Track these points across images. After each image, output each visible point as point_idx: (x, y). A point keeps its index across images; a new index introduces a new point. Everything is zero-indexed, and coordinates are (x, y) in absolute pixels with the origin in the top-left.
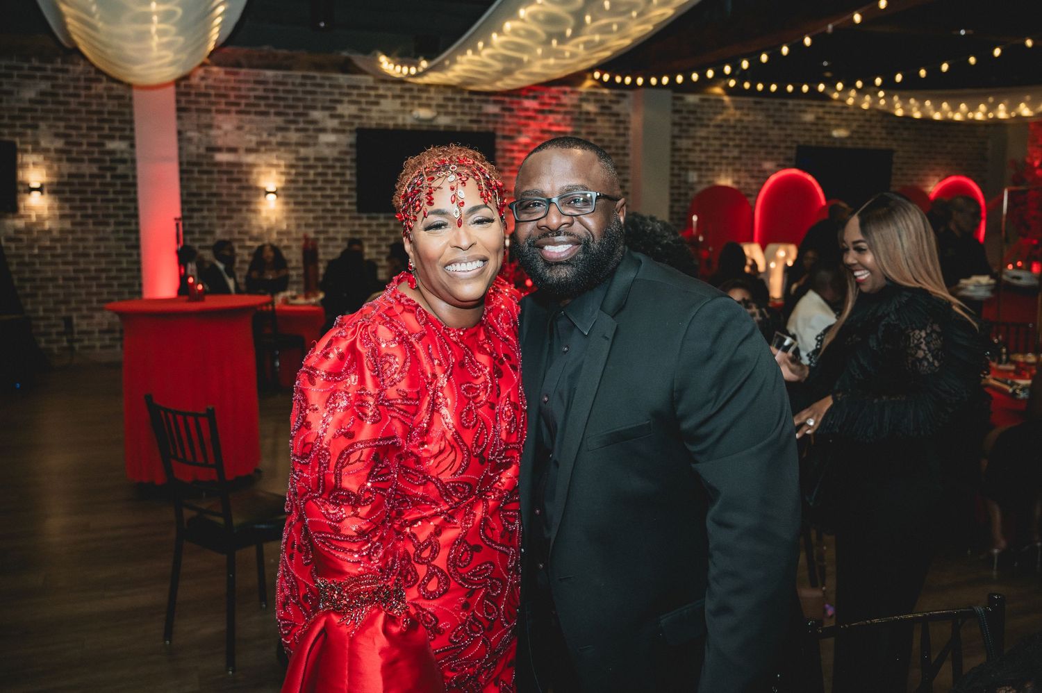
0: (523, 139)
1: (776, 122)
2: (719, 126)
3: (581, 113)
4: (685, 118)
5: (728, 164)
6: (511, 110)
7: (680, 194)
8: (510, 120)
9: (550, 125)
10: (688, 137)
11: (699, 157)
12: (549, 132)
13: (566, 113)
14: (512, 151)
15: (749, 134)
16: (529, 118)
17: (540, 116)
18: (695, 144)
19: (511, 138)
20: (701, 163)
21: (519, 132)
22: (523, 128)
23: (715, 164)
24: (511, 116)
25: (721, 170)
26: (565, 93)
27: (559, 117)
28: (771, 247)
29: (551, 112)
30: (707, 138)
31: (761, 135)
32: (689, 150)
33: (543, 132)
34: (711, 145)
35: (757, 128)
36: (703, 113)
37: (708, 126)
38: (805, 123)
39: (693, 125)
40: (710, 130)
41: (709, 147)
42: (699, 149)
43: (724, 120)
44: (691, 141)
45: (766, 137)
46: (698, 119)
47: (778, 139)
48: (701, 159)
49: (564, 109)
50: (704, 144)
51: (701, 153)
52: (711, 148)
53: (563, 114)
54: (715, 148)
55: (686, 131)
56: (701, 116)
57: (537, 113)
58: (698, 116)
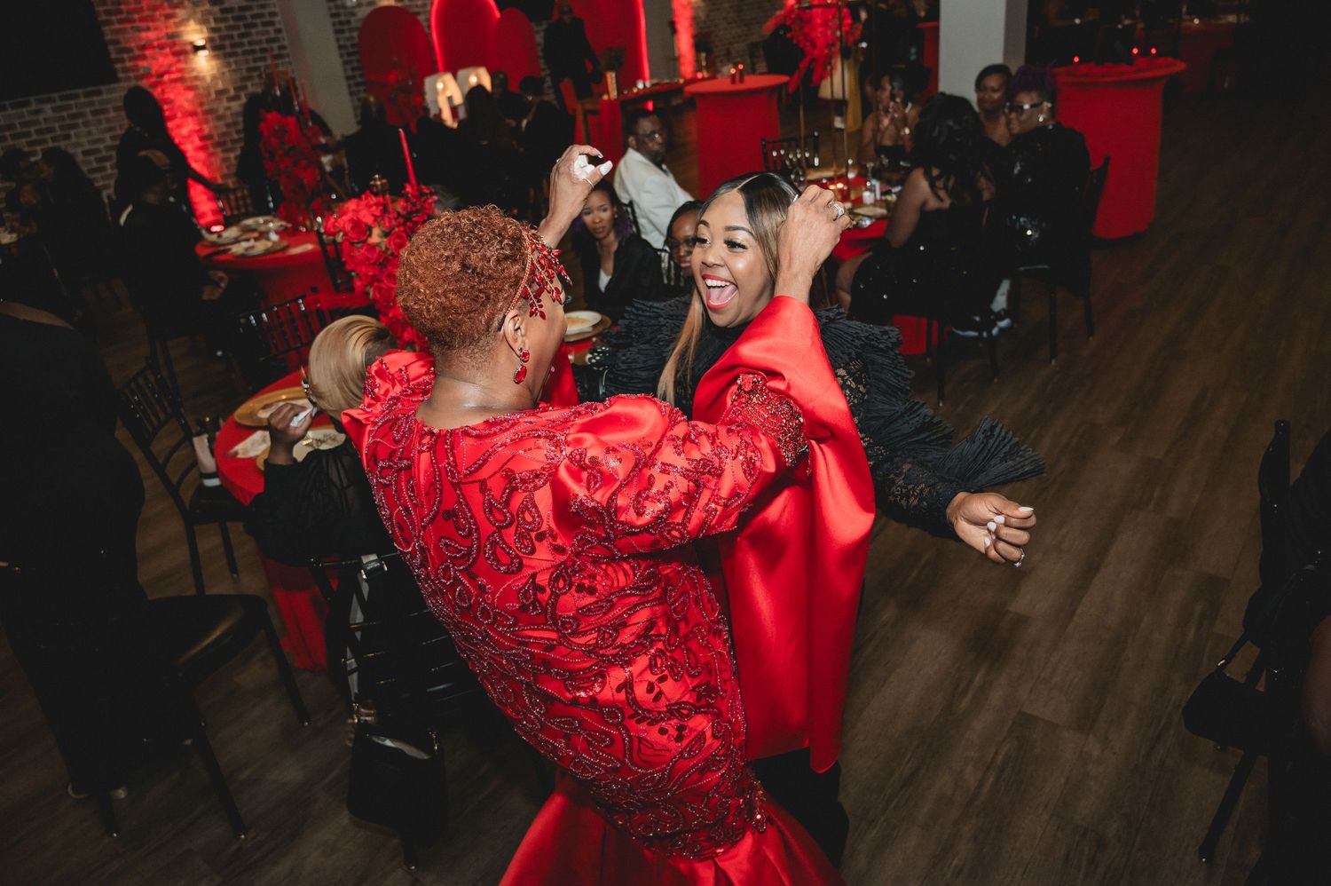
7: (341, 23)
28: (461, 73)
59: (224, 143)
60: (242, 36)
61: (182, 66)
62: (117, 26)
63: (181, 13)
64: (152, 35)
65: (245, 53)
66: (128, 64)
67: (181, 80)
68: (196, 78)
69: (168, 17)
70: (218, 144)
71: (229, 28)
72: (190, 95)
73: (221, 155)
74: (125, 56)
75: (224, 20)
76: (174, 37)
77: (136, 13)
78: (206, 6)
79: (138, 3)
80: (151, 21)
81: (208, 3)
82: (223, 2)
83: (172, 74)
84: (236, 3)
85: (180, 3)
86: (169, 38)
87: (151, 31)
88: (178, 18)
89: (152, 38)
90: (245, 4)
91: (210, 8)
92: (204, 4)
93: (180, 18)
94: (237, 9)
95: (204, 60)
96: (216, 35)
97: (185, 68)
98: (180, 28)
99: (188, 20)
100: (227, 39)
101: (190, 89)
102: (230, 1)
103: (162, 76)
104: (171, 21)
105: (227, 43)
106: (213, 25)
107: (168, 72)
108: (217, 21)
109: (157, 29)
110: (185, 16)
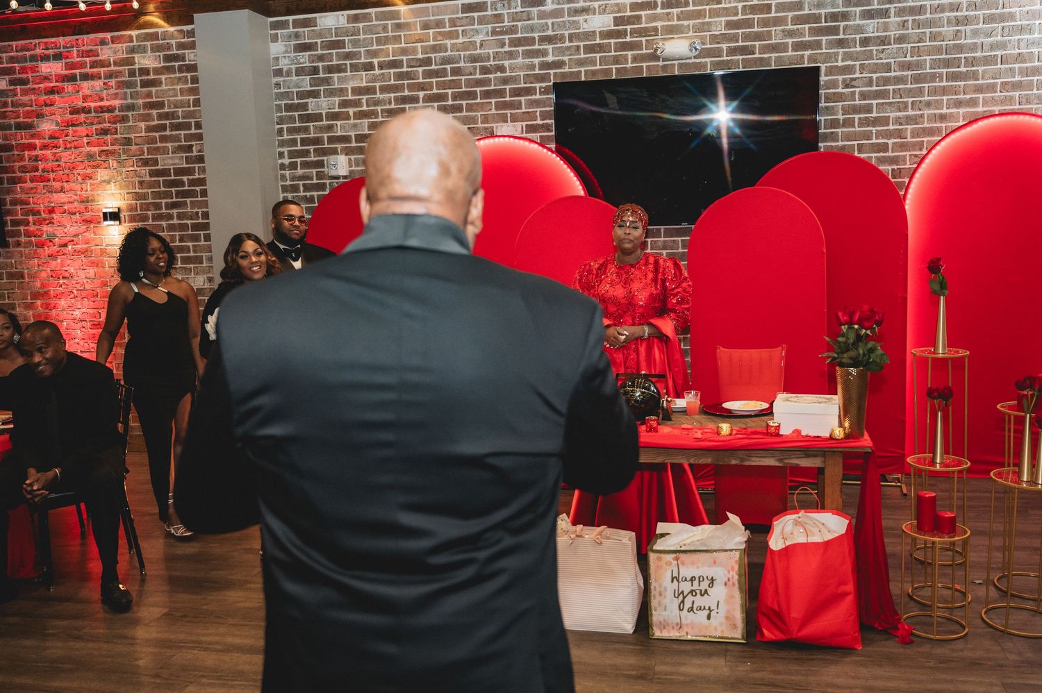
0: (47, 126)
1: (516, 42)
2: (394, 64)
3: (132, 73)
4: (321, 58)
6: (24, 82)
8: (26, 98)
9: (85, 98)
10: (331, 93)
11: (355, 126)
12: (86, 110)
13: (110, 75)
14: (32, 147)
15: (456, 72)
16: (52, 91)
17: (69, 87)
18: (344, 104)
19: (30, 126)
20: (361, 138)
21: (40, 115)
22: (46, 110)
24: (25, 93)
26: (103, 42)
27: (98, 84)
29: (86, 77)
30: (369, 90)
31: (485, 70)
32: (334, 116)
33: (75, 111)
34: (377, 103)
35: (474, 59)
36: (355, 43)
37: (369, 67)
38: (591, 35)
39: (339, 69)
40: (373, 75)
41: (375, 106)
42: (355, 113)
43: (404, 51)
44: (337, 99)
45: (499, 74)
46: (348, 56)
47: (527, 75)
48: (359, 131)
49: (106, 69)
50: (364, 101)
51: (360, 119)
52: (379, 108)
53: (105, 79)
54: (388, 107)
55: (326, 81)
56: (355, 50)
57: (63, 81)
58: (347, 50)
60: (174, 205)
61: (89, 235)
62: (29, 185)
63: (102, 174)
64: (63, 197)
65: (172, 228)
66: (32, 228)
67: (85, 252)
68: (103, 252)
69: (88, 177)
71: (158, 195)
72: (91, 272)
74: (31, 218)
75: (151, 185)
76: (88, 201)
77: (53, 171)
78: (133, 166)
79: (57, 161)
80: (67, 182)
81: (137, 162)
82: (156, 162)
83: (77, 244)
84: (172, 164)
85: (104, 161)
86: (82, 202)
87: (64, 192)
88: (97, 179)
89: (63, 201)
90: (185, 165)
91: (138, 169)
92: (132, 164)
93: (99, 179)
94: (172, 171)
95: (117, 231)
96: (138, 202)
97: (94, 239)
98: (97, 191)
99: (109, 182)
100: (152, 208)
101: (94, 264)
102: (166, 162)
103: (65, 245)
104: (89, 182)
105: (150, 213)
106: (137, 190)
107: (73, 241)
108: (144, 185)
109: (71, 190)
110: (106, 178)
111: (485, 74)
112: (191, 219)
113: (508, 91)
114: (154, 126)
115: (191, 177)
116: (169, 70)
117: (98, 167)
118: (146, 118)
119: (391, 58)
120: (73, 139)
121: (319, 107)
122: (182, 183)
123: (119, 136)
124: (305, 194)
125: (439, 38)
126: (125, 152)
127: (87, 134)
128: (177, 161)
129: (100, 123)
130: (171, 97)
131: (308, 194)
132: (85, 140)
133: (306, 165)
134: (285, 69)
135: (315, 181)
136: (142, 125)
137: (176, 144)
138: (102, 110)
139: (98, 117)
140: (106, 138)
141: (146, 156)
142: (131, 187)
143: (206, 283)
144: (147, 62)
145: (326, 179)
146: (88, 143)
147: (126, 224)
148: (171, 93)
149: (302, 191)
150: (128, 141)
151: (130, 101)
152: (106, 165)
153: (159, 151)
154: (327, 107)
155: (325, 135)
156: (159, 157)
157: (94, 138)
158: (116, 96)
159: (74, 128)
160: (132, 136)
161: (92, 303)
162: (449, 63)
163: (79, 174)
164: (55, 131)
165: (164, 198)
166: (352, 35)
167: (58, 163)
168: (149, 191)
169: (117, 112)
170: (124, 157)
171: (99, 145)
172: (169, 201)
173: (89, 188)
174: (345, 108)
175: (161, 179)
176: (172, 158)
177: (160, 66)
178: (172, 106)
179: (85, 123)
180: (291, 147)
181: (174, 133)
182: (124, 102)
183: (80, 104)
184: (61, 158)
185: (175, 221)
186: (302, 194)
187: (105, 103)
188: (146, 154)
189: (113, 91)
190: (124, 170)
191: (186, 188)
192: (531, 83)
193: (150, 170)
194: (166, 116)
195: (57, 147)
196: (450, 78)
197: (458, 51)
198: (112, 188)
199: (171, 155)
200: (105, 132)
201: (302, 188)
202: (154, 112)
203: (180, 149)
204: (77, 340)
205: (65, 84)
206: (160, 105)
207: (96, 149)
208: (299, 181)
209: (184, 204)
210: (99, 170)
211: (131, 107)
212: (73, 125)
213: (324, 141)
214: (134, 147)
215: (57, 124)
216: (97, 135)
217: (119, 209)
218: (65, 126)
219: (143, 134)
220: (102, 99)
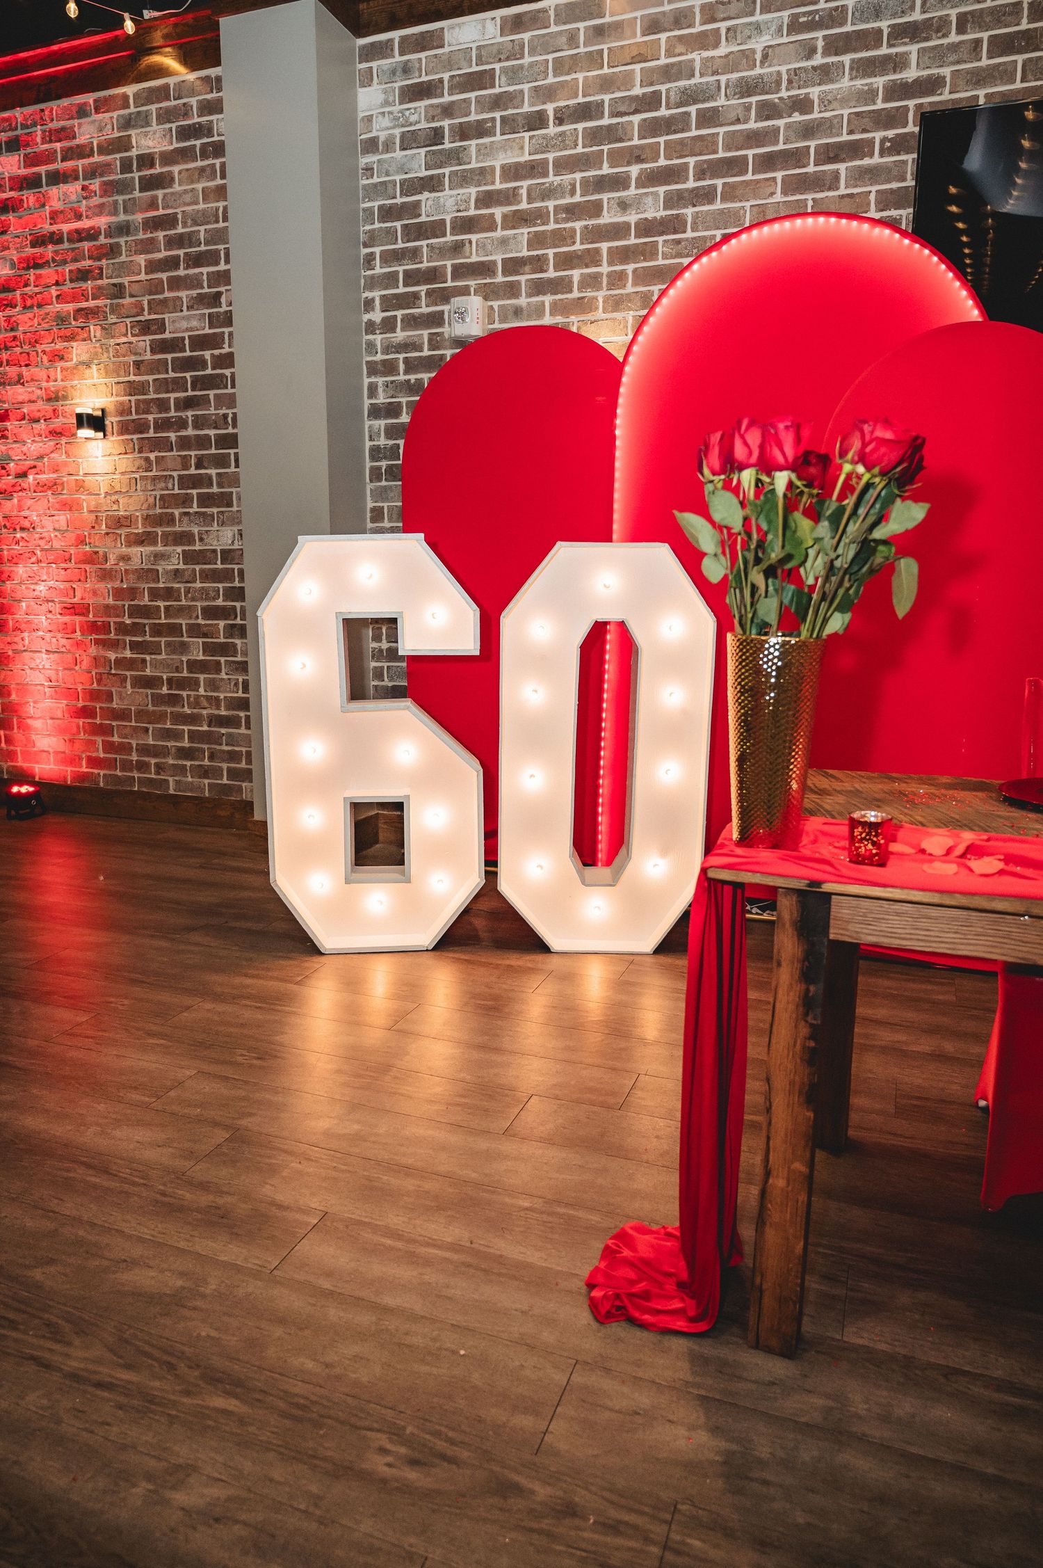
1: (836, 46)
2: (586, 112)
3: (127, 166)
4: (448, 111)
5: (624, 255)
9: (55, 216)
10: (463, 179)
11: (504, 242)
12: (55, 238)
13: (92, 173)
15: (709, 118)
17: (29, 197)
18: (487, 199)
20: (514, 266)
23: (566, 261)
25: (592, 282)
26: (82, 112)
27: (73, 189)
29: (57, 178)
30: (534, 169)
31: (768, 111)
32: (467, 225)
33: (39, 241)
34: (547, 193)
35: (746, 88)
36: (514, 75)
37: (537, 121)
39: (480, 130)
40: (544, 137)
41: (543, 200)
42: (505, 217)
43: (606, 84)
44: (473, 191)
45: (797, 117)
46: (498, 102)
47: (857, 114)
48: (511, 251)
49: (86, 161)
50: (524, 192)
51: (514, 228)
52: (551, 204)
53: (84, 179)
54: (568, 200)
55: (456, 156)
56: (511, 89)
57: (21, 189)
58: (497, 90)
59: (105, 628)
60: (188, 403)
61: (59, 457)
63: (78, 351)
64: (20, 392)
65: (185, 443)
67: (53, 486)
68: (80, 486)
69: (58, 356)
70: (93, 628)
71: (164, 385)
72: (62, 519)
73: (93, 651)
75: (153, 368)
76: (57, 399)
77: (7, 348)
78: (126, 335)
79: (12, 330)
80: (27, 365)
81: (132, 327)
82: (161, 326)
83: (42, 472)
84: (187, 330)
85: (82, 328)
86: (49, 400)
87: (23, 384)
88: (72, 360)
89: (21, 398)
90: (207, 331)
91: (134, 339)
92: (124, 330)
93: (75, 360)
94: (187, 342)
95: (100, 450)
96: (133, 398)
97: (65, 464)
98: (72, 380)
99: (88, 365)
100: (154, 409)
101: (66, 506)
102: (177, 325)
103: (24, 475)
104: (60, 364)
105: (151, 417)
106: (132, 378)
107: (35, 467)
108: (142, 369)
109: (33, 380)
110: (84, 357)
111: (768, 118)
112: (216, 428)
113: (812, 151)
114: (160, 260)
115: (217, 352)
116: (184, 155)
117: (71, 338)
118: (148, 246)
119: (581, 100)
120: (37, 290)
121: (439, 207)
122: (201, 363)
123: (105, 281)
124: (407, 377)
125: (679, 49)
126: (114, 309)
127: (57, 281)
128: (194, 323)
129: (76, 260)
130: (189, 204)
131: (412, 377)
132: (54, 291)
133: (413, 322)
134: (383, 136)
135: (426, 352)
136: (141, 259)
137: (194, 293)
138: (79, 236)
139: (73, 250)
140: (83, 285)
141: (146, 316)
142: (122, 373)
143: (236, 542)
144: (151, 143)
145: (445, 348)
146: (58, 297)
147: (114, 438)
148: (187, 198)
149: (401, 372)
150: (119, 290)
151: (122, 217)
152: (86, 335)
153: (166, 307)
154: (455, 208)
155: (449, 263)
156: (166, 316)
157: (69, 285)
158: (100, 210)
159: (38, 272)
160: (125, 281)
161: (63, 572)
162: (695, 102)
163: (44, 352)
164: (9, 279)
165: (173, 391)
166: (508, 59)
167: (12, 334)
168: (150, 378)
169: (102, 240)
170: (112, 319)
171: (74, 299)
172: (182, 395)
173: (59, 378)
174: (488, 207)
175: (169, 357)
176: (188, 318)
177: (171, 148)
178: (189, 222)
179: (54, 260)
180: (386, 288)
181: (191, 271)
182: (113, 219)
183: (48, 228)
184: (18, 324)
185: (190, 432)
186: (402, 377)
187: (85, 224)
188: (146, 313)
189: (96, 200)
190: (112, 342)
191: (209, 371)
192: (865, 131)
193: (152, 341)
194: (179, 241)
195: (12, 305)
196: (694, 133)
197: (715, 73)
198: (94, 376)
199: (185, 313)
200: (83, 275)
201: (402, 367)
202: (160, 235)
203: (201, 300)
204: (41, 633)
205: (25, 192)
206: (170, 221)
207: (70, 307)
208: (398, 352)
209: (204, 401)
210: (74, 344)
211: (124, 229)
212: (37, 266)
213: (445, 275)
214: (127, 301)
215: (13, 266)
216: (72, 281)
217: (103, 410)
218: (23, 268)
219: (143, 277)
220: (79, 217)
